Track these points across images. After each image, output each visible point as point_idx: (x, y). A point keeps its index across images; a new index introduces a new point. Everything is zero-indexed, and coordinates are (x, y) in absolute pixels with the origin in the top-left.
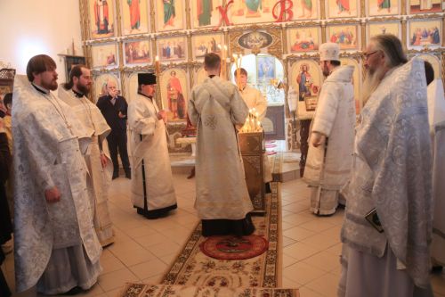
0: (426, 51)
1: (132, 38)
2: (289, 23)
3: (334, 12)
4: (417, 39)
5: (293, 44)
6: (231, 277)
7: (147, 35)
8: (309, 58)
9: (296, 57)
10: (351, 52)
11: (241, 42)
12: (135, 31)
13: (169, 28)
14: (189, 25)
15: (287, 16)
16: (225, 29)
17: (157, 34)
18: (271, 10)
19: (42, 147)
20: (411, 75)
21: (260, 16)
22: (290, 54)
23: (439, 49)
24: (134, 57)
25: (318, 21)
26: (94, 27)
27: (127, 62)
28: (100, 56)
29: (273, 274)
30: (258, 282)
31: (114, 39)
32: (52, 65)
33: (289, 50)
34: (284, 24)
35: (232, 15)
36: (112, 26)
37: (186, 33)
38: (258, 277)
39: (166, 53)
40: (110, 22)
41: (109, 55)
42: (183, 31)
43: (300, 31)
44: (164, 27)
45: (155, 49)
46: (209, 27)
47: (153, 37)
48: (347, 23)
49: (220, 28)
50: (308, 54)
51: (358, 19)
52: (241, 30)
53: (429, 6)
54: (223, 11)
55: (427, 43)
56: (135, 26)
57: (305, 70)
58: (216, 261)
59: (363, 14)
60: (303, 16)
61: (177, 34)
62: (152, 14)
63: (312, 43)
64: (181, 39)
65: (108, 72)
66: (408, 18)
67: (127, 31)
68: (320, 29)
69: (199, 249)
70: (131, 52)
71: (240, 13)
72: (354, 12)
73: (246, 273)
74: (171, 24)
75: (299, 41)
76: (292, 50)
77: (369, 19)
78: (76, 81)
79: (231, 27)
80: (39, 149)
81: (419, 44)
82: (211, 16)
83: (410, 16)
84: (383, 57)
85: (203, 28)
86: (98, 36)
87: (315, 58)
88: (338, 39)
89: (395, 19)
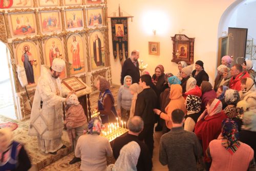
0: (97, 29)
4: (92, 22)
5: (15, 28)
22: (14, 38)
25: (33, 9)
33: (12, 34)
43: (19, 16)
48: (53, 11)
51: (59, 7)
57: (26, 51)
59: (61, 3)
60: (21, 3)
63: (30, 27)
66: (87, 7)
68: (34, 15)
72: (56, 1)
75: (20, 26)
76: (15, 34)
77: (67, 7)
83: (88, 6)
87: (34, 40)
88: (48, 24)
89: (81, 7)
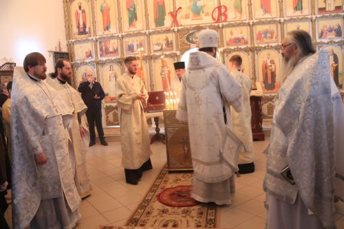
0: (331, 42)
1: (104, 38)
2: (225, 24)
3: (259, 14)
4: (324, 34)
5: (228, 39)
6: (180, 220)
7: (116, 35)
8: (240, 50)
9: (230, 49)
10: (273, 45)
11: (188, 39)
12: (107, 32)
13: (132, 29)
14: (148, 26)
15: (223, 18)
16: (176, 29)
17: (124, 34)
18: (210, 14)
19: (33, 122)
20: (318, 63)
21: (201, 19)
22: (226, 47)
23: (342, 41)
24: (106, 52)
25: (247, 22)
26: (75, 30)
27: (101, 56)
28: (80, 52)
29: (213, 218)
30: (201, 224)
31: (91, 38)
32: (43, 60)
33: (225, 44)
34: (221, 25)
35: (181, 18)
36: (89, 28)
37: (145, 33)
38: (201, 220)
39: (131, 48)
40: (88, 26)
41: (87, 51)
42: (143, 32)
43: (234, 29)
44: (129, 29)
45: (122, 46)
46: (163, 28)
47: (120, 36)
48: (269, 22)
49: (172, 29)
50: (240, 47)
51: (278, 19)
52: (188, 30)
53: (333, 8)
54: (174, 15)
55: (332, 36)
56: (107, 28)
58: (169, 208)
59: (281, 15)
60: (235, 18)
61: (138, 34)
62: (120, 19)
63: (243, 38)
64: (142, 38)
65: (87, 64)
66: (316, 18)
67: (100, 32)
68: (249, 28)
69: (156, 199)
70: (104, 48)
71: (187, 17)
72: (274, 14)
73: (193, 217)
74: (134, 26)
75: (233, 37)
76: (227, 45)
77: (287, 19)
78: (60, 71)
79: (180, 28)
80: (30, 123)
81: (325, 37)
82: (164, 19)
83: (318, 16)
84: (296, 48)
85: (159, 29)
86: (79, 36)
87: (246, 50)
88: (263, 35)
89: (307, 18)
